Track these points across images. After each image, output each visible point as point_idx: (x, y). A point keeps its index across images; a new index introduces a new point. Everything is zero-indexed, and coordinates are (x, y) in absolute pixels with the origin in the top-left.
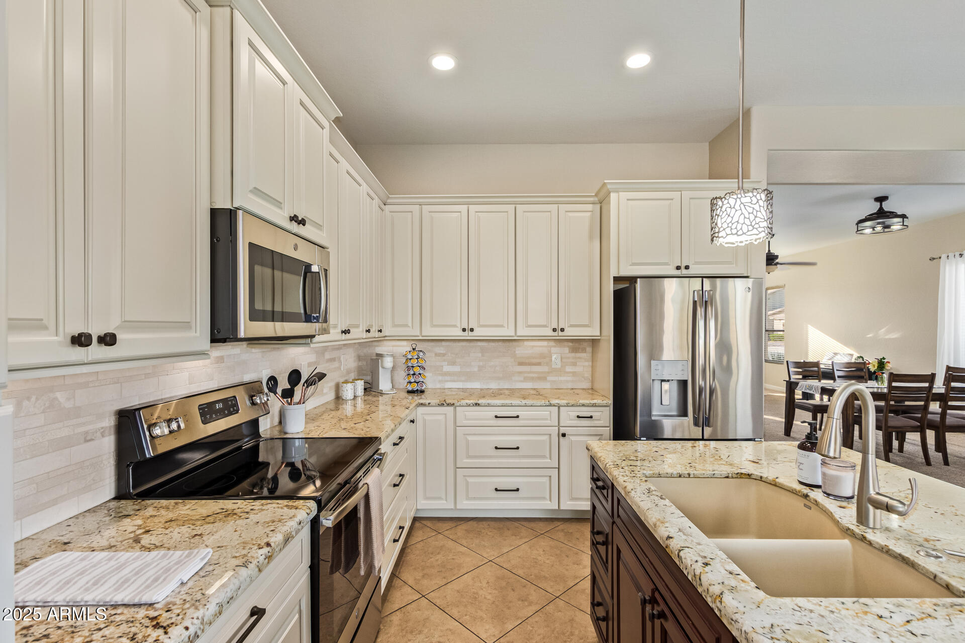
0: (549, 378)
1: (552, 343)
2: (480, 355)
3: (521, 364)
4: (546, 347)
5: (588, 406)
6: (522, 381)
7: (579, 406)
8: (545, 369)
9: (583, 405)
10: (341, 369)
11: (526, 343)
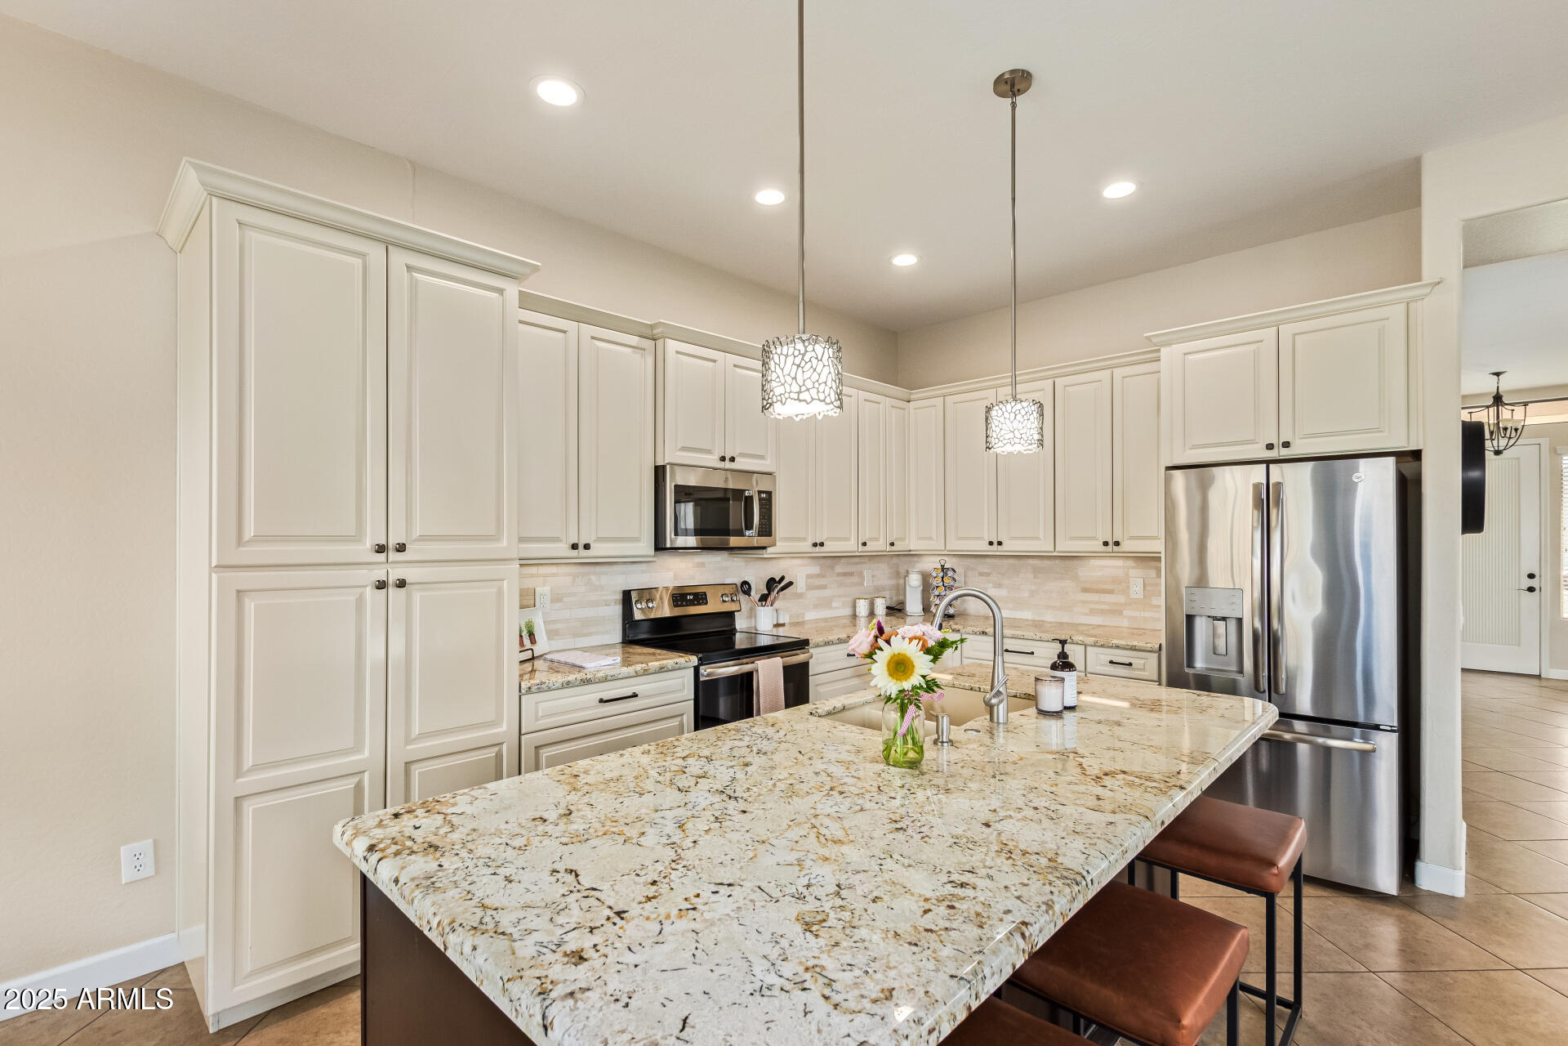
0: (1125, 613)
1: (1130, 563)
2: (1031, 576)
3: (1085, 590)
4: (1119, 567)
5: (1124, 649)
6: (1086, 614)
7: (1111, 647)
8: (1121, 599)
9: (1117, 647)
10: (863, 584)
11: (1094, 562)
